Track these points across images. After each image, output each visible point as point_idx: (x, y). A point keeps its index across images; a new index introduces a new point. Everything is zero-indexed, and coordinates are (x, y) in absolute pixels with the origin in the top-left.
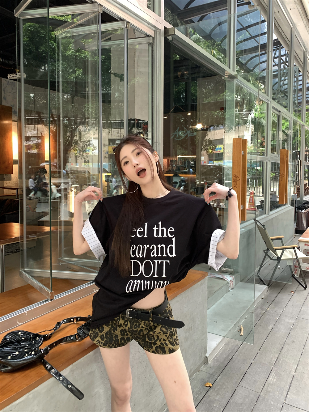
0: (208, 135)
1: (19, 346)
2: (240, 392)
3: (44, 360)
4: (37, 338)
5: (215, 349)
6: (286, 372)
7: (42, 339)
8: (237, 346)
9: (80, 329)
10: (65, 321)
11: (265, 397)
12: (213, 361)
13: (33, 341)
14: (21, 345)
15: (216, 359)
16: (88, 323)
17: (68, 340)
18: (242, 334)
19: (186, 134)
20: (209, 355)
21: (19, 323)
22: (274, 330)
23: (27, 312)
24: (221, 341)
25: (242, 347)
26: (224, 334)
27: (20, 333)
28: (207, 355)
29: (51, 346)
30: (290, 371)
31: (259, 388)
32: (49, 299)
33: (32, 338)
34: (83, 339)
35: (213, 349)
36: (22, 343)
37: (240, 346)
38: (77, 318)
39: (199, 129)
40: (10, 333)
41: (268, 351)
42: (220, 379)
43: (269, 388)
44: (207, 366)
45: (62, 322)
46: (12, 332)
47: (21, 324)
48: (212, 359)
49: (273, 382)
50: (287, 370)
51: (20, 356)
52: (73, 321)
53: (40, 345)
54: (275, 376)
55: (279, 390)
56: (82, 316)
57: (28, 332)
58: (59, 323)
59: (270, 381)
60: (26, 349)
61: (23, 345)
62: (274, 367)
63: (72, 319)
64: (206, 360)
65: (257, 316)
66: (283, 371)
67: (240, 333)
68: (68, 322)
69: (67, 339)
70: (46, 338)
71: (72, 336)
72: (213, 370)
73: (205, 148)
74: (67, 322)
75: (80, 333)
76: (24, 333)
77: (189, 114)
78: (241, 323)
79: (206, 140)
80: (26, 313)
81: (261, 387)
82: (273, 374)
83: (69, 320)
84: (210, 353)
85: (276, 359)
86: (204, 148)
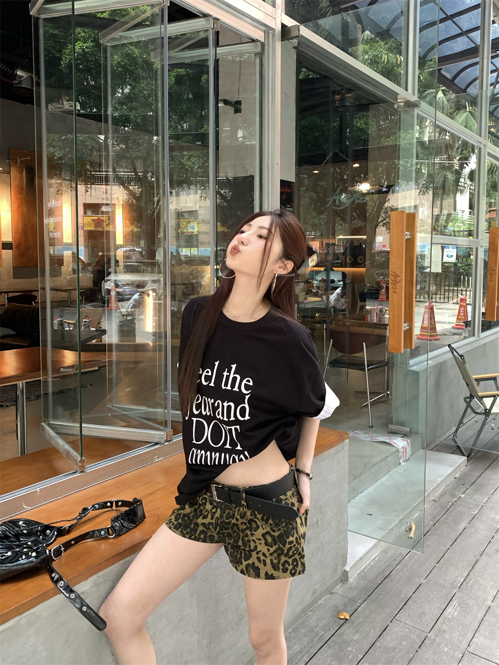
0: (389, 200)
1: (17, 543)
2: (394, 630)
3: (50, 567)
4: (48, 531)
5: (361, 559)
6: (478, 600)
7: (56, 533)
8: (401, 556)
9: (115, 520)
10: (97, 506)
11: (434, 640)
12: (357, 577)
13: (40, 535)
14: (20, 541)
15: (362, 576)
16: (131, 511)
17: (95, 535)
18: (412, 535)
19: (352, 200)
20: (351, 568)
21: (26, 507)
22: (468, 531)
23: (40, 489)
24: (373, 547)
25: (408, 557)
26: (380, 534)
27: (21, 523)
28: (347, 568)
29: (67, 545)
30: (485, 599)
31: (427, 625)
32: (78, 471)
33: (40, 531)
34: (121, 535)
35: (357, 559)
36: (23, 538)
37: (405, 555)
38: (117, 502)
39: (364, 191)
40: (5, 523)
41: (452, 564)
42: (364, 608)
43: (444, 625)
44: (346, 586)
45: (91, 508)
46: (9, 522)
47: (30, 508)
48: (356, 575)
49: (452, 616)
50: (480, 597)
51: (12, 559)
52: (111, 506)
53: (51, 541)
54: (457, 607)
55: (460, 629)
56: (124, 500)
57: (34, 521)
58: (85, 510)
59: (448, 614)
60: (25, 548)
61: (24, 542)
62: (459, 591)
63: (109, 504)
64: (344, 577)
65: (442, 508)
66: (472, 598)
67: (410, 533)
68: (101, 507)
69: (93, 535)
70: (61, 532)
71: (102, 530)
72: (355, 593)
73: (384, 222)
74: (99, 508)
75: (116, 526)
76: (28, 522)
77: (356, 165)
78: (413, 518)
79: (386, 209)
80: (38, 491)
81: (430, 623)
82: (454, 602)
83: (104, 506)
84: (351, 565)
85: (464, 578)
86: (381, 222)
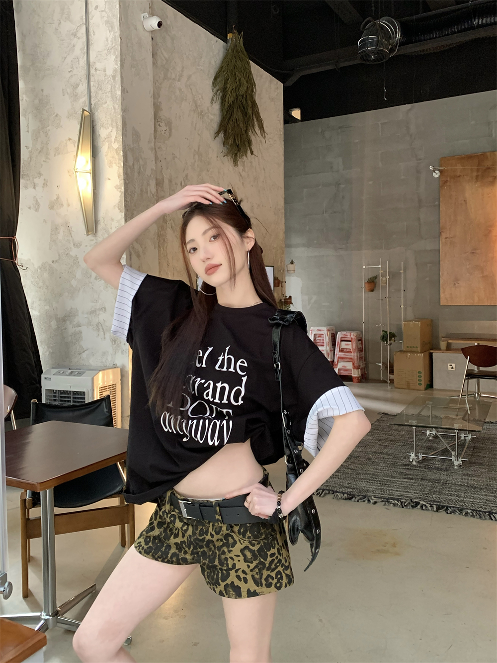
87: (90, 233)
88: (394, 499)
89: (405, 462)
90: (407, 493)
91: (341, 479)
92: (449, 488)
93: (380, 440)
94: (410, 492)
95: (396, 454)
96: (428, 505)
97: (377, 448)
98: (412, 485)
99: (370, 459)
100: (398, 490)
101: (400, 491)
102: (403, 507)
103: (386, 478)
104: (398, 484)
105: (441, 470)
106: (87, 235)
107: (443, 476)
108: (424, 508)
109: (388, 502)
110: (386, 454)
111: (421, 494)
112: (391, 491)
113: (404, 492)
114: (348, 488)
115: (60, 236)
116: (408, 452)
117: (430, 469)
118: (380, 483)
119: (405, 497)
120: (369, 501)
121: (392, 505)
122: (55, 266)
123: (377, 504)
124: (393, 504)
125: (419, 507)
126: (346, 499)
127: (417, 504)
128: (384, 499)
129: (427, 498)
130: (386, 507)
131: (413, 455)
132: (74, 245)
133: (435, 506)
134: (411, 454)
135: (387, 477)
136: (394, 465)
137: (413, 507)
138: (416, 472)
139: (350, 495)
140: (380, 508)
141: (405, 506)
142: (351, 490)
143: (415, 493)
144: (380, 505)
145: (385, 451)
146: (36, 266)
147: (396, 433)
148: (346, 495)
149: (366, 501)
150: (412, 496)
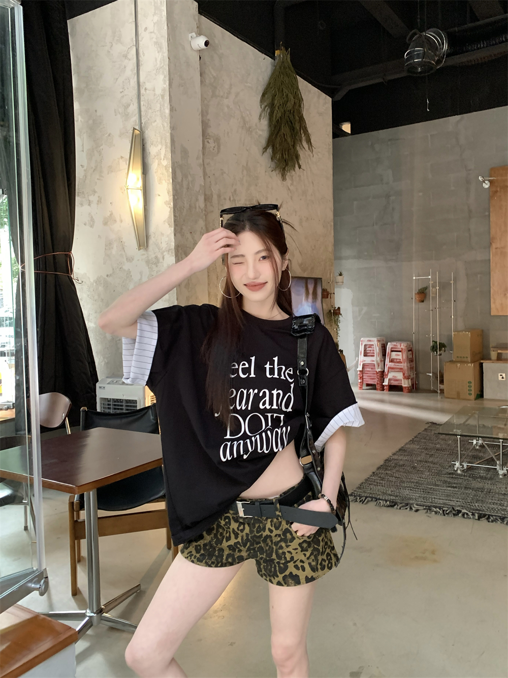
87: (141, 248)
88: (436, 507)
89: (450, 471)
90: (450, 501)
91: (385, 487)
92: (492, 497)
93: (427, 449)
94: (453, 501)
95: (441, 463)
96: (470, 514)
97: (422, 457)
98: (455, 493)
99: (415, 468)
100: (441, 498)
101: (443, 499)
102: (444, 515)
103: (429, 487)
104: (442, 492)
105: (486, 478)
106: (139, 250)
107: (487, 485)
108: (466, 516)
109: (430, 509)
110: (432, 462)
111: (464, 502)
112: (433, 499)
113: (446, 500)
114: (391, 495)
115: (114, 251)
116: (453, 462)
117: (475, 478)
118: (423, 492)
119: (448, 505)
120: (411, 508)
121: (433, 513)
122: (109, 279)
123: (419, 512)
124: (435, 512)
125: (460, 515)
126: (388, 506)
127: (459, 512)
128: (426, 506)
129: (469, 506)
130: (428, 514)
131: (457, 464)
132: (127, 259)
133: (476, 515)
134: (456, 463)
135: (431, 486)
136: (439, 474)
137: (454, 515)
138: (461, 481)
139: (393, 502)
140: (422, 516)
141: (447, 514)
142: (394, 498)
143: (457, 501)
144: (422, 512)
145: (431, 459)
146: (92, 281)
147: (442, 442)
148: (388, 503)
149: (408, 509)
150: (454, 504)
